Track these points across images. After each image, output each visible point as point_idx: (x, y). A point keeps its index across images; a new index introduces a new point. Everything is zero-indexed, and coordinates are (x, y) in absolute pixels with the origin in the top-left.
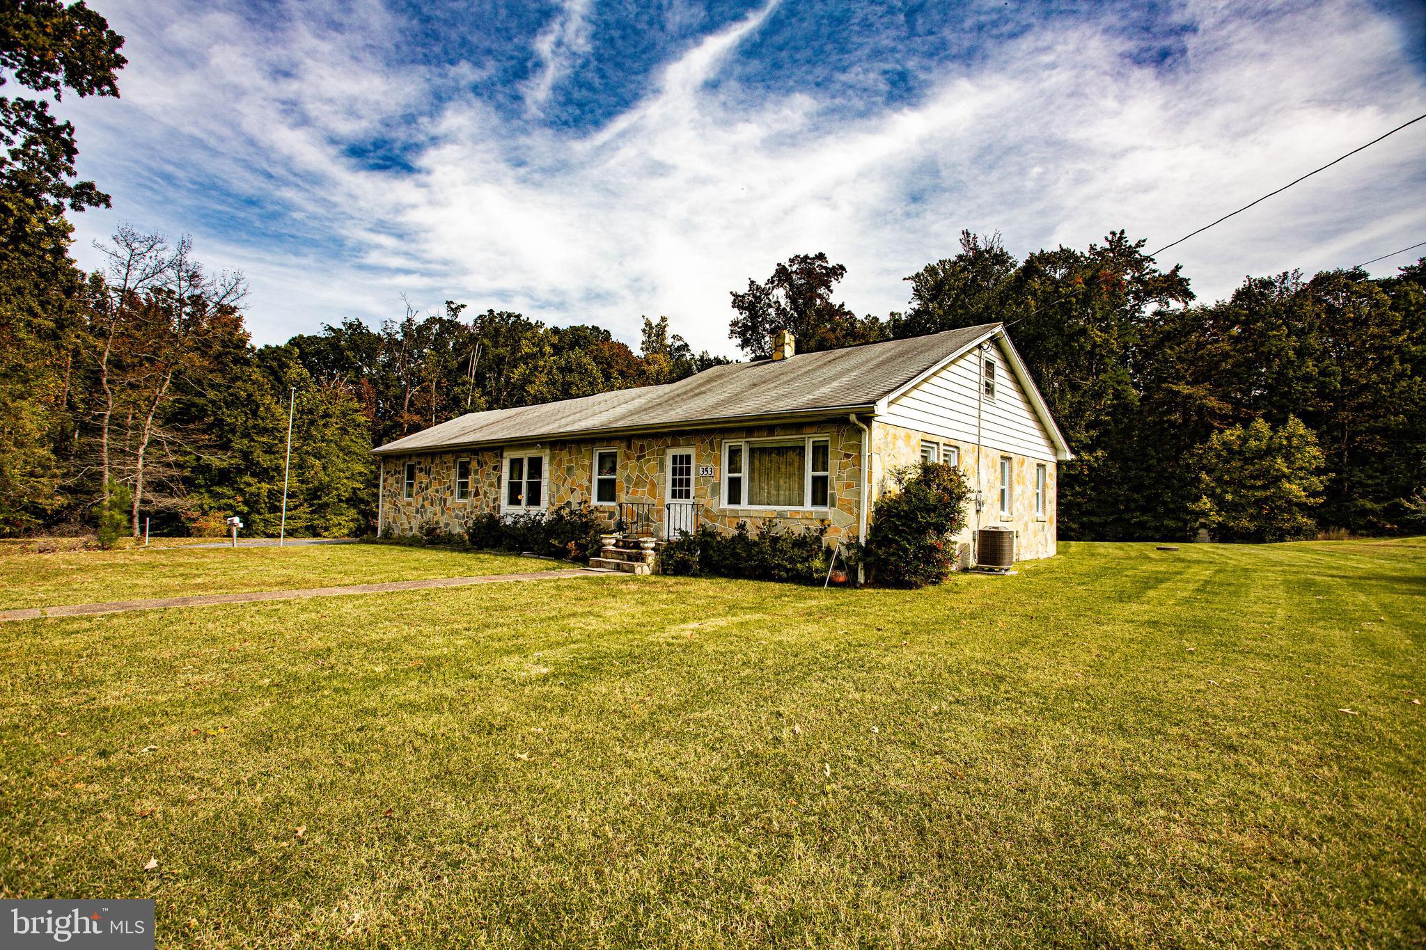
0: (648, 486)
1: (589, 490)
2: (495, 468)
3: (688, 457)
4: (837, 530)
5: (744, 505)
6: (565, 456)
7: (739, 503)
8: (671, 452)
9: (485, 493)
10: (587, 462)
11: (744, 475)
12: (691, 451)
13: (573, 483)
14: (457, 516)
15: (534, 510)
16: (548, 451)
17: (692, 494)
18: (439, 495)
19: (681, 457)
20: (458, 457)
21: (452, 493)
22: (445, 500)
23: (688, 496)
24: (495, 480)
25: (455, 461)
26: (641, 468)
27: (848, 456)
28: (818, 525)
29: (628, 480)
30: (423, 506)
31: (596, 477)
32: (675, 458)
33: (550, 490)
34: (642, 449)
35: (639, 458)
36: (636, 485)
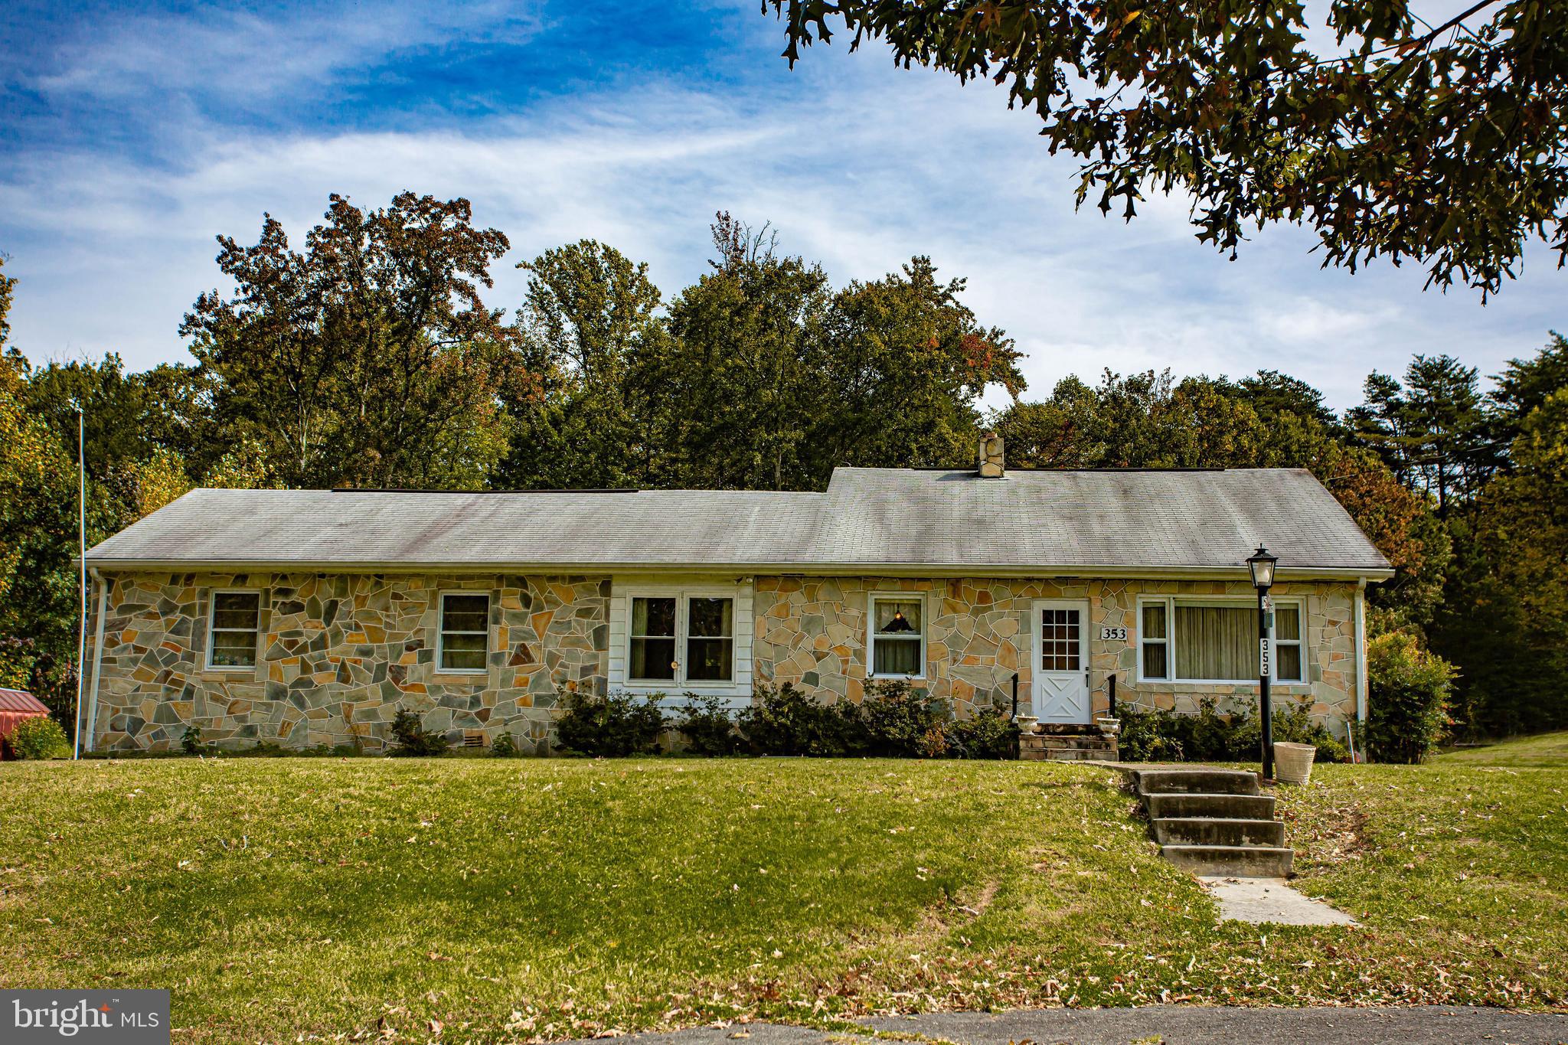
0: (999, 651)
1: (860, 655)
2: (584, 613)
3: (1074, 616)
4: (1323, 708)
5: (1172, 679)
6: (797, 599)
7: (1164, 675)
8: (1039, 607)
9: (552, 659)
10: (854, 612)
11: (1171, 640)
12: (1081, 606)
13: (820, 642)
14: (446, 702)
15: (706, 688)
16: (748, 590)
17: (1084, 662)
18: (375, 660)
19: (1061, 615)
20: (440, 586)
21: (427, 656)
22: (398, 673)
23: (1075, 665)
24: (588, 634)
25: (434, 595)
26: (982, 625)
27: (1334, 623)
28: (1297, 703)
29: (955, 641)
30: (299, 683)
31: (871, 636)
32: (1047, 615)
33: (756, 652)
34: (984, 597)
35: (976, 612)
36: (972, 649)
